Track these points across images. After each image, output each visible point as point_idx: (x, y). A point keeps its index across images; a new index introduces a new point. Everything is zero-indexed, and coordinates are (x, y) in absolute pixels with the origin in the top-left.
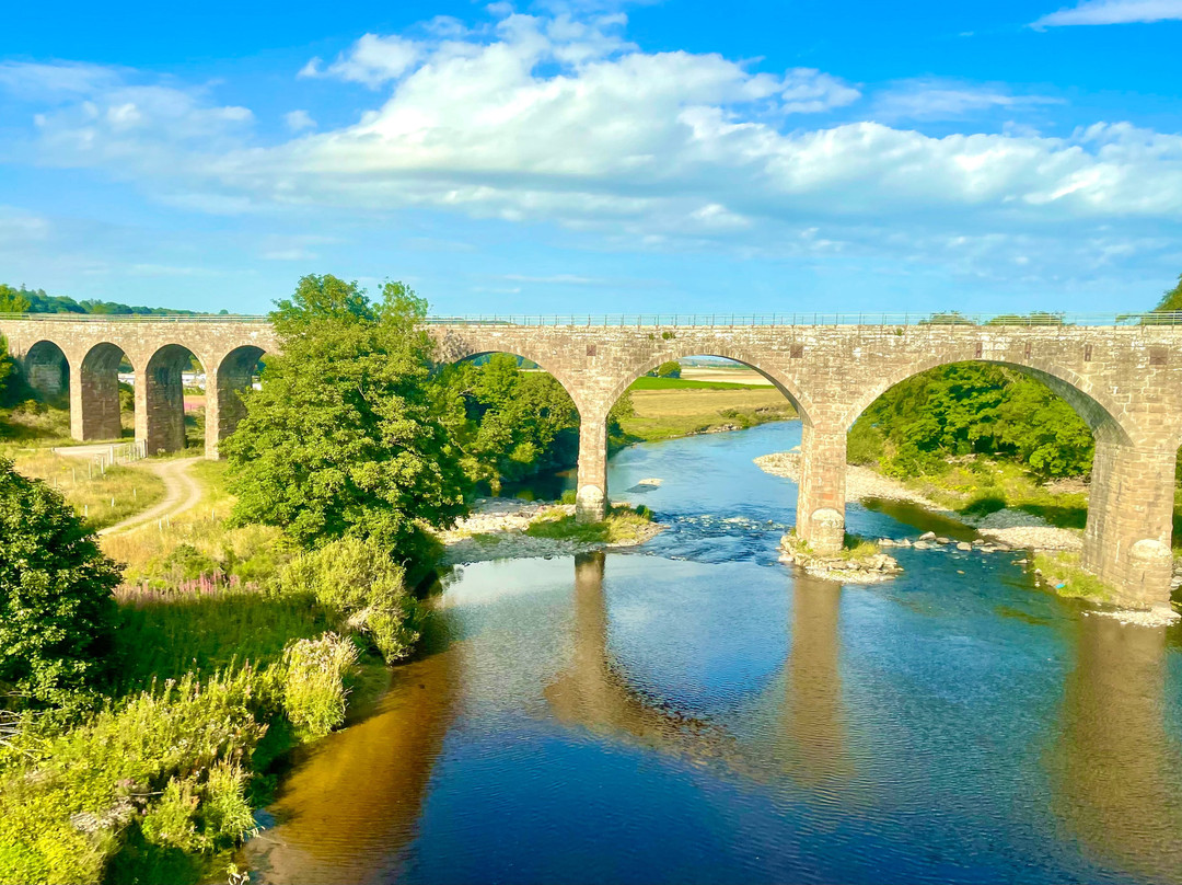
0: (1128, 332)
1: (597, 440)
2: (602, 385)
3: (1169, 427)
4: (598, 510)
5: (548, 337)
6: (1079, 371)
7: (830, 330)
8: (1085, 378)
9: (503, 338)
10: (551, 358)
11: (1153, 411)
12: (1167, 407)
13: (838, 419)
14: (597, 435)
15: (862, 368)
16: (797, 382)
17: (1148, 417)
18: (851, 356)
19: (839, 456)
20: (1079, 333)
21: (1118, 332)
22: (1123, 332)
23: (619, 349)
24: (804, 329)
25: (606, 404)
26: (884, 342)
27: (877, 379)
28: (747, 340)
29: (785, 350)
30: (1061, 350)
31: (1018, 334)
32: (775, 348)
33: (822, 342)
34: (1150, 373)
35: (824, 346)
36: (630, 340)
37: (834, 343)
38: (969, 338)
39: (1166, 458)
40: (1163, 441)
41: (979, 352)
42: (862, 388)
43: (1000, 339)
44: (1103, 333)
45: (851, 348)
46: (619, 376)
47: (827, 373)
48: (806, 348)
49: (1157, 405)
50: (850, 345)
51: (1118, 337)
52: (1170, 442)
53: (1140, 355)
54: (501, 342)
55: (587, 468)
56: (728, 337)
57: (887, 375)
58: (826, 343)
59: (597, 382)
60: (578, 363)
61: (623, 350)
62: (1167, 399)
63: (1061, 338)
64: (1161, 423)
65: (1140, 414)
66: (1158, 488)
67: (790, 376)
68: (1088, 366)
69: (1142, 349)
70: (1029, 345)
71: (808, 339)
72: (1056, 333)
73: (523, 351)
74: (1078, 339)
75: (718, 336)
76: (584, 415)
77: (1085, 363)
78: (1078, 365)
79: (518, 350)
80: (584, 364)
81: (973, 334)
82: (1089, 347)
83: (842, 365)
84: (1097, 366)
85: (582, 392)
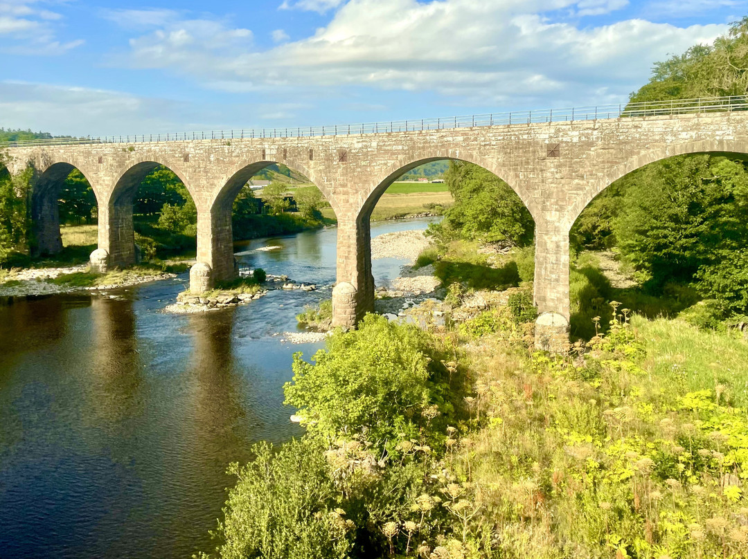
0: (328, 140)
1: (105, 219)
2: (107, 182)
3: (351, 204)
4: (101, 266)
5: (83, 152)
6: (309, 167)
7: (200, 143)
8: (312, 171)
9: (64, 153)
10: (84, 166)
11: (346, 193)
12: (350, 190)
13: (206, 202)
14: (105, 215)
15: (215, 168)
16: (188, 178)
17: (342, 197)
18: (209, 160)
19: (208, 227)
20: (306, 141)
21: (323, 140)
22: (326, 140)
23: (111, 158)
24: (188, 143)
25: (108, 194)
26: (223, 149)
27: (221, 175)
28: (165, 150)
29: (181, 157)
30: (299, 153)
31: (280, 143)
32: (177, 156)
33: (197, 151)
34: (339, 167)
35: (198, 153)
36: (116, 154)
37: (202, 152)
38: (259, 146)
39: (351, 226)
40: (349, 214)
41: (264, 156)
42: (216, 182)
43: (272, 147)
44: (317, 141)
45: (209, 154)
46: (113, 176)
47: (200, 172)
48: (190, 155)
49: (345, 189)
50: (209, 152)
51: (324, 144)
52: (353, 214)
53: (334, 155)
54: (64, 156)
55: (101, 237)
56: (157, 149)
57: (225, 172)
58: (198, 151)
59: (104, 181)
60: (95, 168)
61: (113, 159)
62: (349, 185)
63: (300, 145)
64: (348, 201)
65: (338, 196)
66: (349, 247)
67: (184, 174)
68: (312, 162)
69: (335, 151)
70: (285, 151)
71: (190, 150)
72: (296, 142)
73: (73, 161)
74: (306, 145)
75: (153, 148)
76: (99, 202)
77: (310, 161)
78: (308, 163)
79: (71, 161)
80: (98, 170)
81: (261, 144)
82: (311, 151)
83: (206, 166)
84: (316, 164)
85: (98, 187)
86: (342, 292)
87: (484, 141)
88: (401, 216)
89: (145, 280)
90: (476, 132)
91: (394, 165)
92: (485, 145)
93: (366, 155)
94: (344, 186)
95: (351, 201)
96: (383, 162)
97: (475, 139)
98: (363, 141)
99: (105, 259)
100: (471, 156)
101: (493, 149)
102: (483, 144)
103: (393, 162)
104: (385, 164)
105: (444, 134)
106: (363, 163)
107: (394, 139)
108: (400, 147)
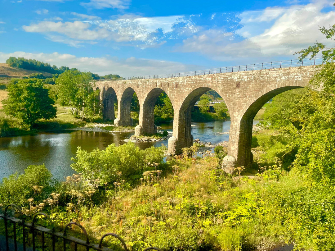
4: (117, 124)
5: (115, 83)
6: (167, 90)
8: (168, 92)
9: (111, 84)
10: (115, 89)
11: (177, 101)
13: (142, 103)
15: (144, 90)
17: (176, 103)
18: (143, 87)
19: (142, 112)
21: (172, 79)
23: (121, 86)
29: (137, 86)
30: (165, 85)
31: (161, 80)
34: (175, 90)
35: (141, 84)
39: (177, 114)
40: (177, 109)
41: (156, 85)
42: (145, 95)
43: (159, 82)
45: (143, 85)
46: (121, 92)
47: (141, 91)
48: (139, 85)
57: (147, 92)
59: (120, 94)
60: (118, 89)
63: (166, 81)
66: (176, 123)
67: (137, 92)
68: (168, 88)
69: (175, 84)
70: (162, 84)
71: (139, 83)
75: (131, 82)
76: (118, 102)
79: (113, 87)
81: (156, 81)
82: (168, 83)
83: (142, 89)
84: (169, 89)
85: (118, 96)
86: (172, 140)
87: (217, 80)
89: (131, 131)
90: (215, 76)
91: (190, 90)
92: (217, 82)
93: (183, 85)
94: (177, 98)
95: (178, 104)
96: (187, 88)
97: (215, 80)
98: (183, 80)
99: (118, 122)
100: (213, 87)
101: (220, 83)
102: (217, 81)
103: (190, 88)
104: (188, 89)
105: (205, 77)
106: (182, 89)
107: (191, 79)
108: (193, 82)
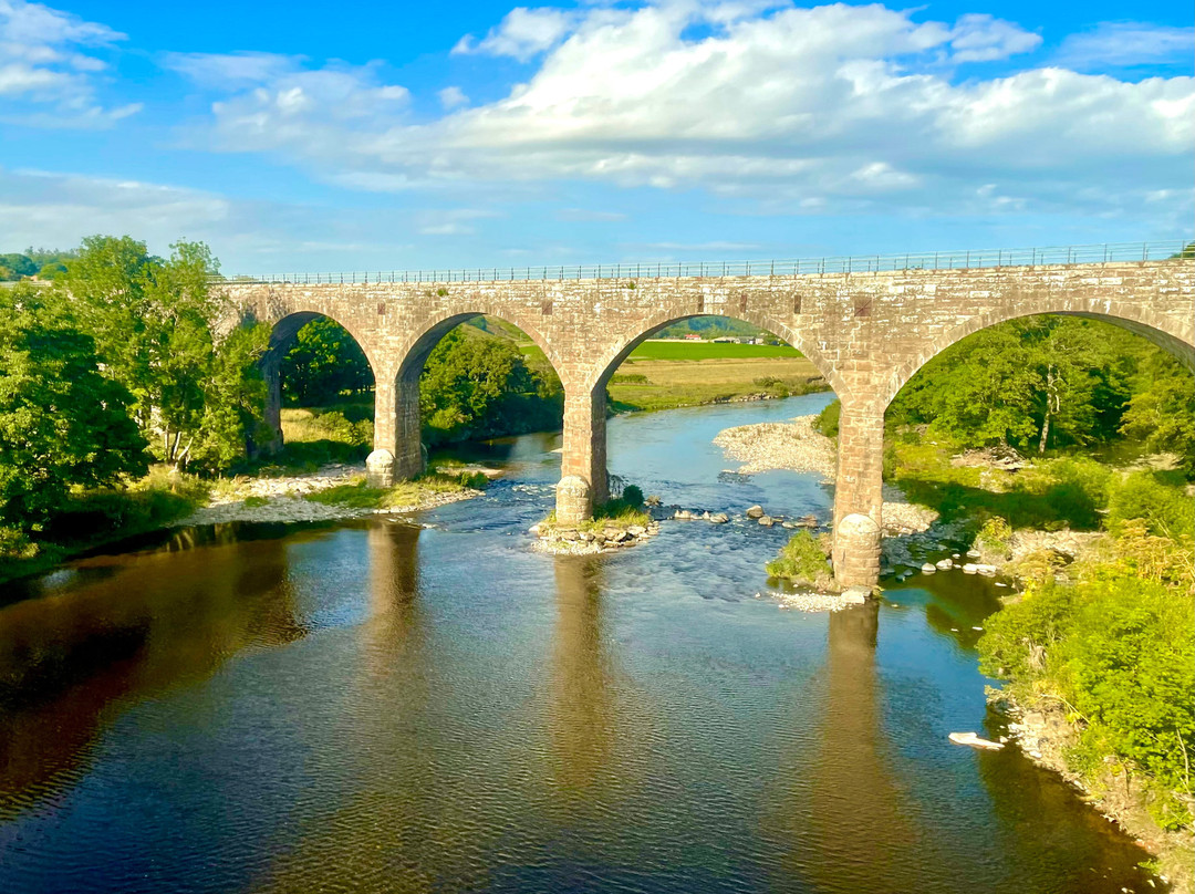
0: (834, 281)
1: (389, 403)
2: (392, 345)
3: (876, 386)
4: (385, 476)
5: (348, 296)
6: (791, 325)
7: (575, 284)
8: (796, 332)
9: (312, 297)
10: (350, 317)
11: (862, 368)
12: (874, 364)
13: (583, 380)
14: (389, 396)
15: (602, 324)
16: (549, 340)
17: (856, 375)
18: (592, 312)
19: (585, 419)
20: (788, 282)
21: (824, 281)
22: (829, 281)
23: (403, 307)
24: (553, 284)
25: (395, 364)
26: (619, 295)
27: (615, 337)
28: (506, 296)
29: (537, 307)
30: (773, 302)
31: (735, 285)
32: (529, 304)
33: (568, 298)
34: (855, 325)
35: (569, 301)
36: (412, 298)
37: (578, 298)
38: (691, 290)
39: (873, 422)
40: (871, 403)
41: (701, 306)
42: (603, 347)
43: (718, 291)
44: (811, 282)
45: (592, 303)
46: (404, 335)
47: (573, 331)
48: (554, 304)
49: (863, 362)
50: (592, 299)
51: (824, 286)
52: (877, 403)
53: (845, 306)
54: (312, 302)
55: (381, 430)
56: (491, 293)
57: (622, 332)
58: (571, 298)
59: (387, 342)
60: (371, 322)
61: (407, 308)
62: (872, 356)
63: (774, 289)
64: (868, 382)
65: (848, 373)
66: (867, 456)
67: (542, 334)
68: (798, 318)
69: (847, 299)
70: (744, 298)
71: (556, 294)
72: (768, 284)
73: (328, 310)
74: (788, 289)
75: (483, 292)
76: (378, 377)
77: (795, 316)
78: (789, 318)
79: (325, 309)
80: (376, 325)
81: (695, 286)
82: (798, 298)
83: (585, 321)
84: (806, 319)
85: (376, 352)
86: (861, 530)
87: (1167, 286)
88: (724, 399)
90: (1151, 270)
91: (970, 324)
92: (1168, 293)
93: (911, 306)
94: (864, 355)
95: (875, 381)
96: (947, 318)
97: (1149, 283)
98: (906, 283)
99: (390, 466)
100: (1138, 311)
101: (1184, 299)
102: (1164, 290)
103: (967, 318)
104: (952, 322)
105: (1082, 273)
106: (904, 319)
107: (972, 280)
108: (986, 294)
